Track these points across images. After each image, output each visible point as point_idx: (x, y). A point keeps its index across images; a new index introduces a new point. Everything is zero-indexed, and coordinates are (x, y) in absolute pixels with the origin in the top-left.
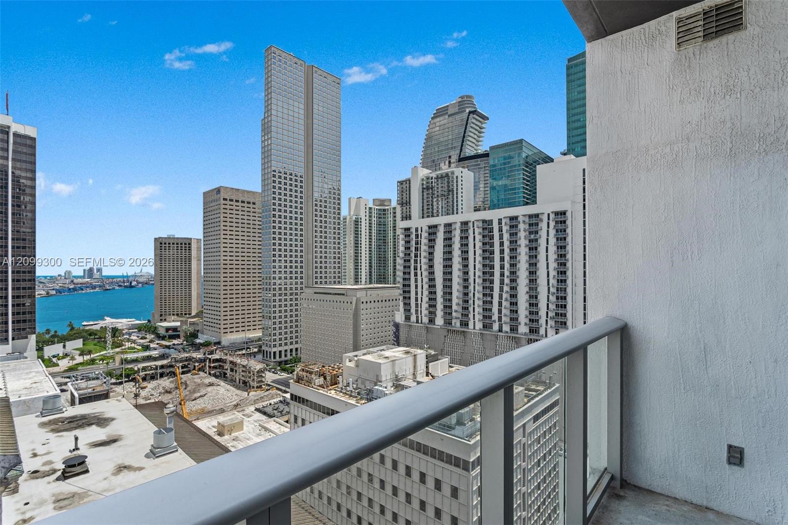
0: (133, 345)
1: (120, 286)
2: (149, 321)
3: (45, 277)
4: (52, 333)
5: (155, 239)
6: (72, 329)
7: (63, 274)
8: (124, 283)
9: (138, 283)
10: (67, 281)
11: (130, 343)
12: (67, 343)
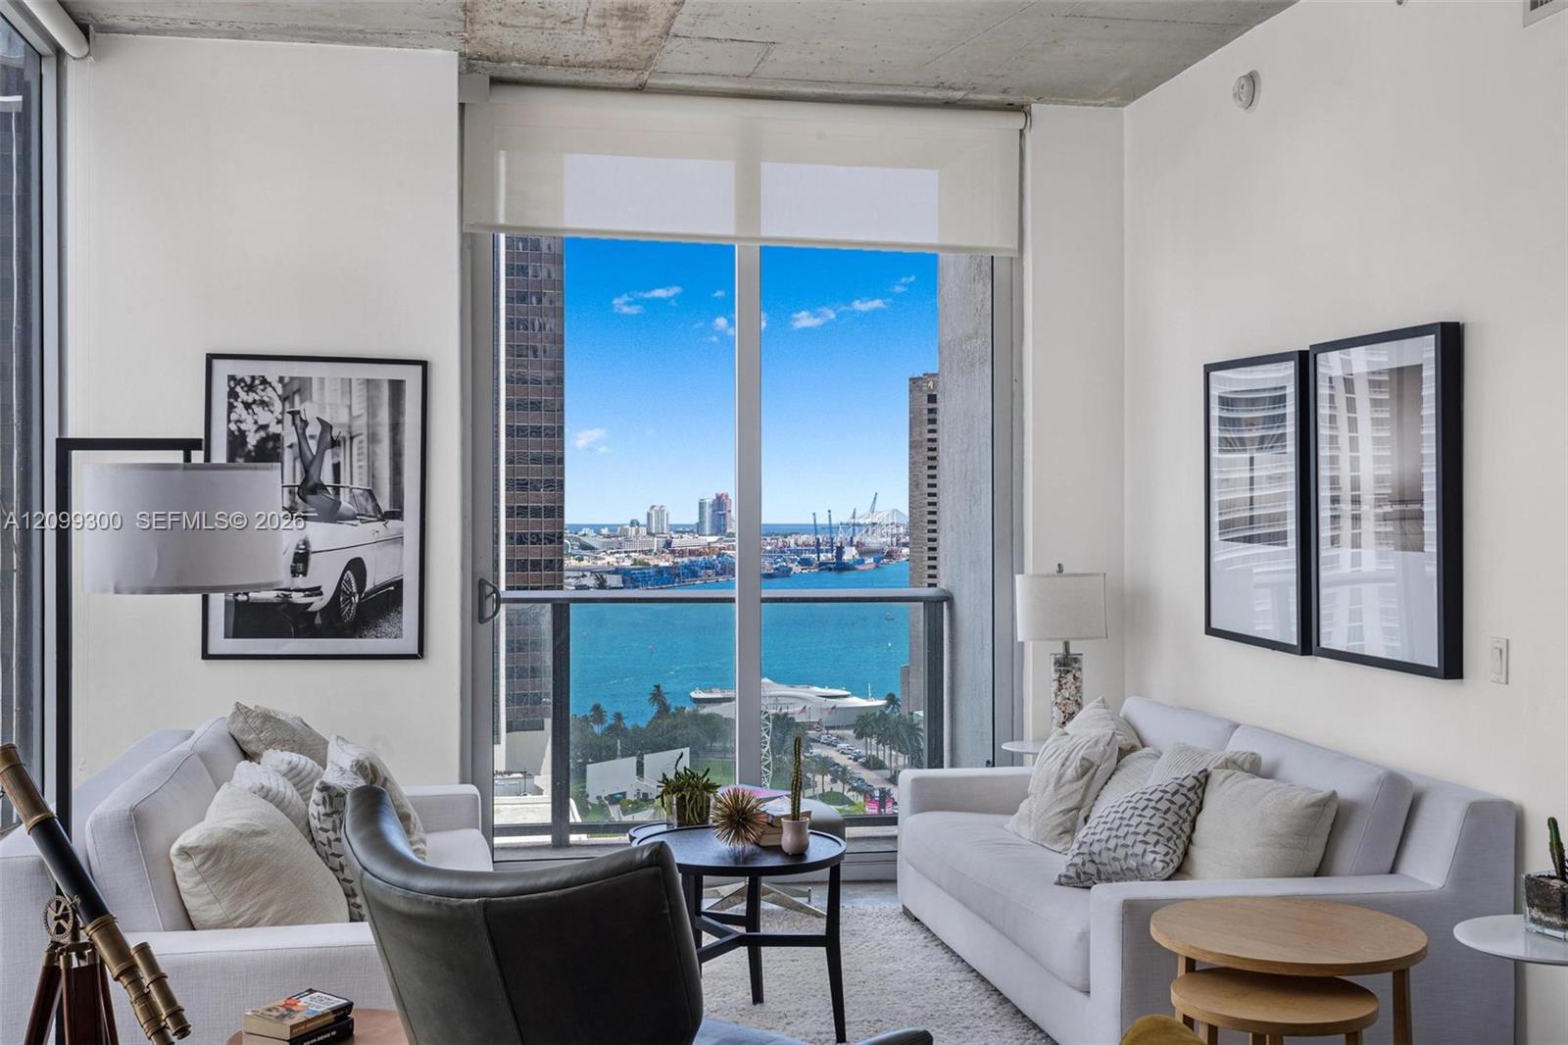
0: (838, 787)
1: (806, 563)
2: (892, 699)
3: (597, 529)
4: (610, 721)
5: (913, 380)
6: (664, 709)
7: (643, 521)
8: (819, 552)
9: (864, 551)
10: (656, 543)
11: (828, 778)
12: (649, 759)
